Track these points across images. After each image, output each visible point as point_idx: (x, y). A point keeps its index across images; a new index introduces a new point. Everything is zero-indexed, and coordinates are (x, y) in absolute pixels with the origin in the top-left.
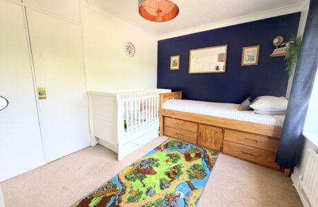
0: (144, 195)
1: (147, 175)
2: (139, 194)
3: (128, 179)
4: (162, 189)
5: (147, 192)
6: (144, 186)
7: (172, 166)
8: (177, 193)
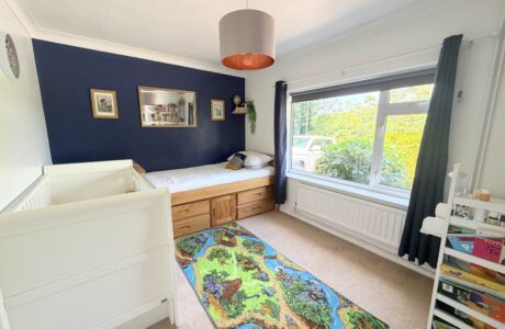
0: (272, 299)
1: (240, 290)
2: (268, 304)
3: (238, 314)
4: (268, 280)
5: (268, 295)
6: (258, 296)
7: (235, 262)
8: (277, 270)
